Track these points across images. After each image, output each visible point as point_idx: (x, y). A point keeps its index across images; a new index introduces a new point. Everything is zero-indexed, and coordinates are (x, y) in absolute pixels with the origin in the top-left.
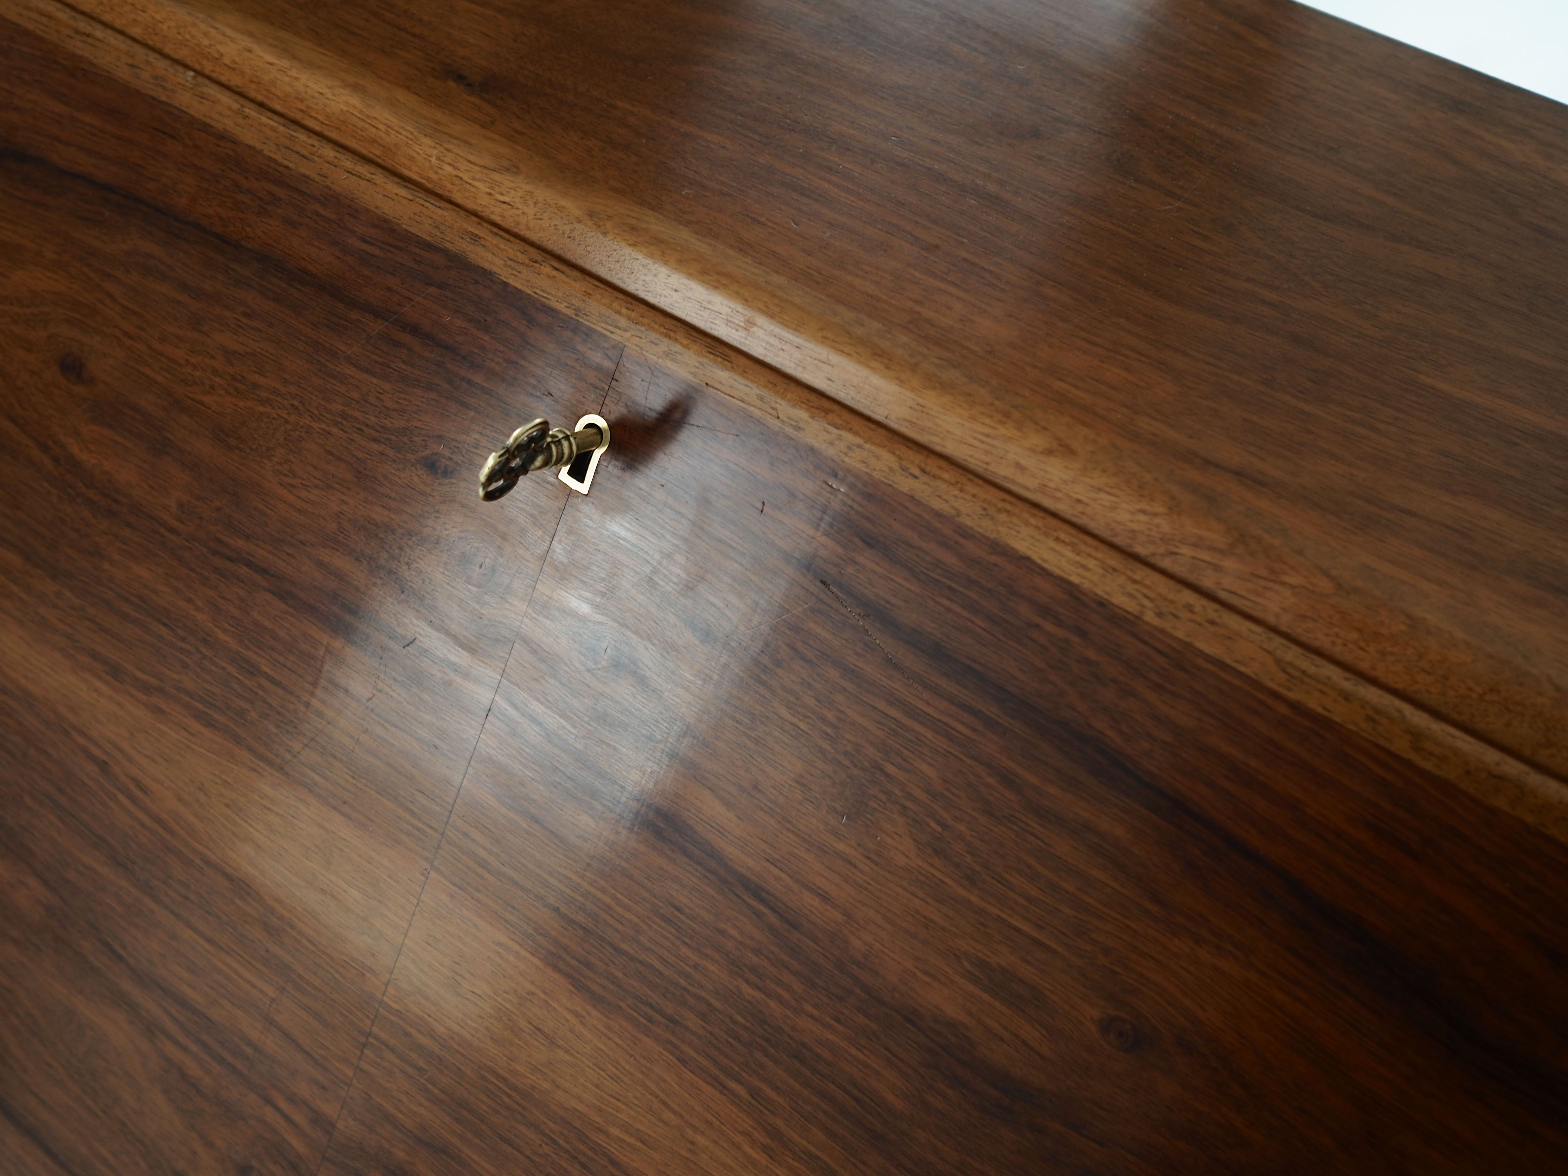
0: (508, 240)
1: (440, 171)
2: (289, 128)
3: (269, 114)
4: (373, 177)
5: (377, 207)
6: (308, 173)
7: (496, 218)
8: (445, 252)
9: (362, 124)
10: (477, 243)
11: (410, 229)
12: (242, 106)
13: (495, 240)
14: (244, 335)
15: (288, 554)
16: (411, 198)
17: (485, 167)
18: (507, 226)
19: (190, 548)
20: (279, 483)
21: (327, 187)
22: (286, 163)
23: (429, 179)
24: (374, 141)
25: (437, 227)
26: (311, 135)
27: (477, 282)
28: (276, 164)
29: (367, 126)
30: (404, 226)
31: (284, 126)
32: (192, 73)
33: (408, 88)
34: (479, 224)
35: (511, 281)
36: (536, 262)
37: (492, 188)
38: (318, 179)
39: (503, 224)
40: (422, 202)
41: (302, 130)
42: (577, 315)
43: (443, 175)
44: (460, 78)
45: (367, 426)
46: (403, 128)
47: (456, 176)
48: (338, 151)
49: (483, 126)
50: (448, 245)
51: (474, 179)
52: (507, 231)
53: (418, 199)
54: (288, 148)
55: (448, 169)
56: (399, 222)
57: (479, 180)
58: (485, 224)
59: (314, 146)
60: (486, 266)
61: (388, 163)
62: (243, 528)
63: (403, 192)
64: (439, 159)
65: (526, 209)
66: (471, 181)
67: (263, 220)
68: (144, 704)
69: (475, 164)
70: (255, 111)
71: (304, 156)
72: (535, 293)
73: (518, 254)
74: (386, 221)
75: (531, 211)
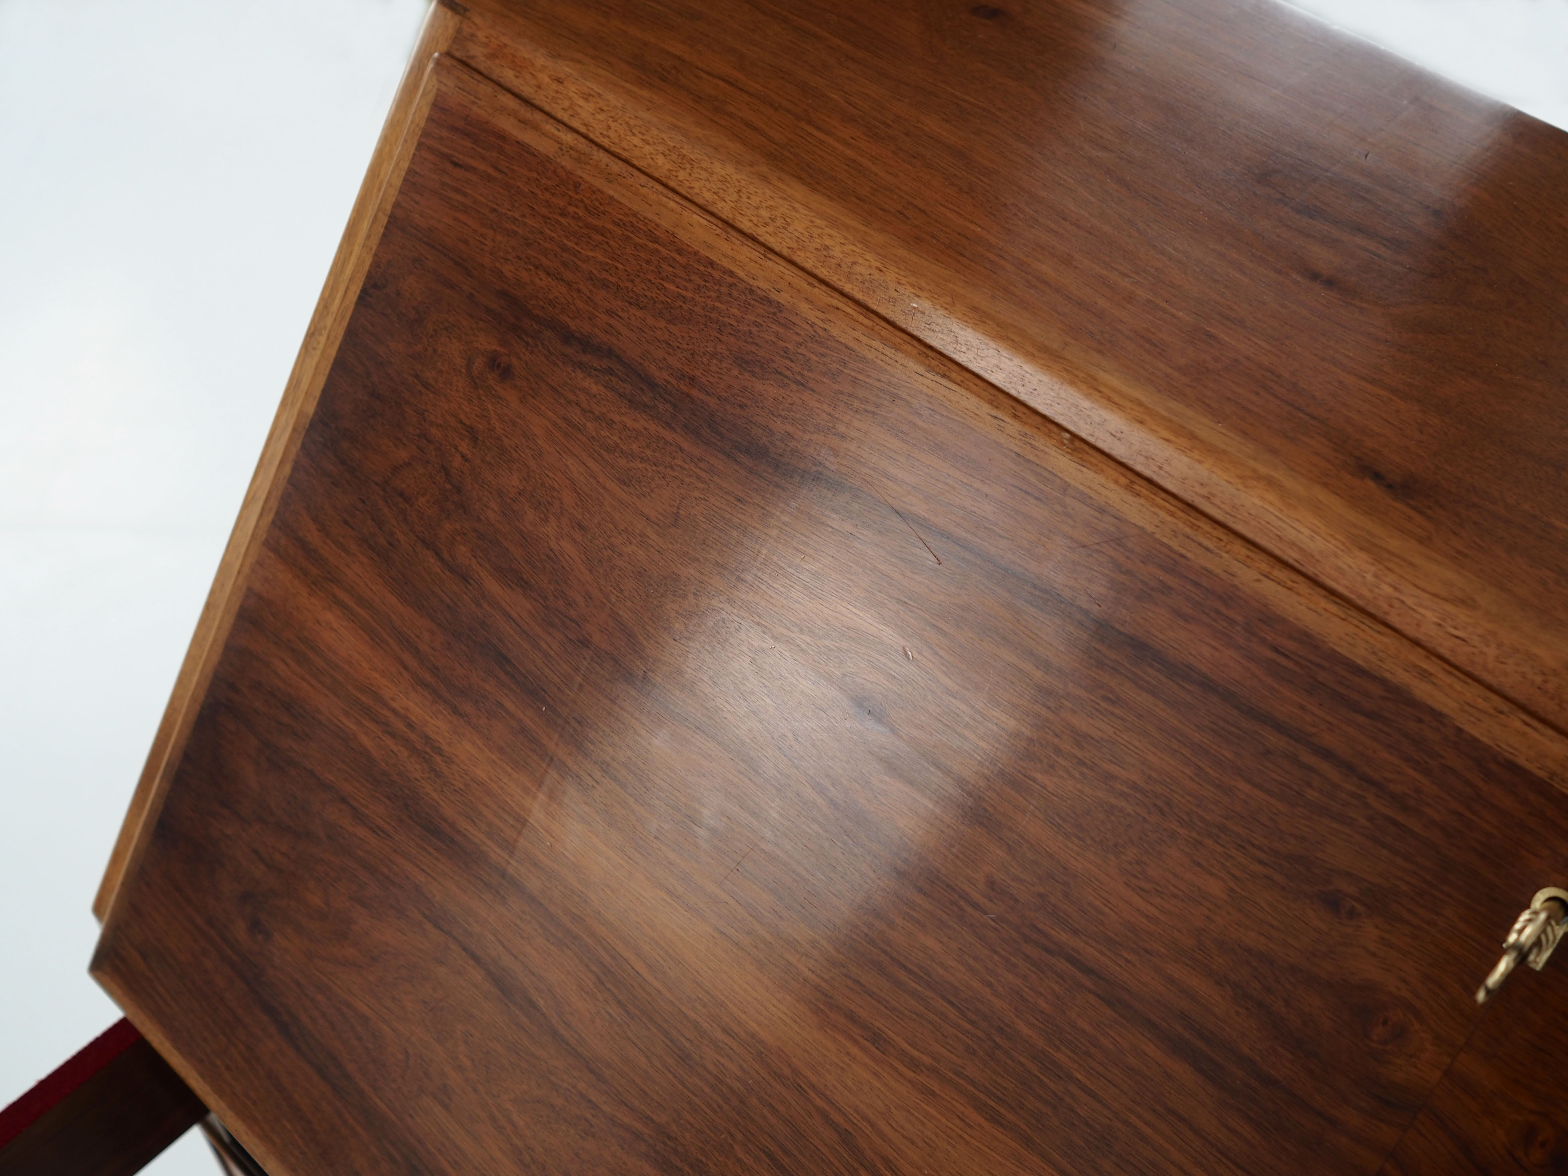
0: (1465, 682)
1: (1376, 590)
2: (1189, 515)
3: (1164, 495)
4: (1295, 585)
5: (1298, 619)
6: (1210, 566)
7: (1447, 654)
8: (1383, 682)
9: (1280, 523)
10: (1426, 679)
11: (1338, 649)
12: (1132, 482)
13: (1449, 680)
14: (1103, 720)
15: (1126, 959)
16: (1343, 616)
17: (1435, 595)
18: (1457, 663)
19: (996, 929)
20: (1125, 883)
21: (1234, 586)
22: (1183, 552)
23: (1360, 596)
24: (1292, 544)
25: (1374, 653)
26: (1216, 526)
27: (1420, 721)
28: (1171, 551)
29: (1285, 526)
30: (1331, 645)
31: (1183, 511)
32: (1068, 435)
33: (1326, 485)
34: (1428, 658)
35: (1467, 728)
36: (1501, 712)
37: (1443, 620)
38: (1224, 576)
39: (1452, 659)
40: (1356, 622)
41: (1204, 519)
42: (1551, 779)
43: (1380, 595)
44: (1378, 477)
45: (1253, 845)
46: (1331, 536)
47: (1397, 599)
48: (1249, 549)
49: (1421, 541)
50: (1388, 675)
51: (1420, 605)
52: (1457, 668)
53: (1351, 619)
54: (1188, 537)
55: (1389, 590)
56: (1325, 639)
57: (1426, 608)
58: (1434, 658)
59: (1221, 540)
60: (1437, 706)
61: (1310, 570)
62: (1070, 921)
63: (1333, 608)
64: (1376, 576)
65: (1485, 649)
66: (1415, 607)
67: (1144, 605)
68: (910, 1081)
69: (1423, 590)
70: (1147, 489)
71: (1207, 549)
72: (1498, 745)
73: (1480, 700)
74: (1307, 635)
75: (1492, 652)
